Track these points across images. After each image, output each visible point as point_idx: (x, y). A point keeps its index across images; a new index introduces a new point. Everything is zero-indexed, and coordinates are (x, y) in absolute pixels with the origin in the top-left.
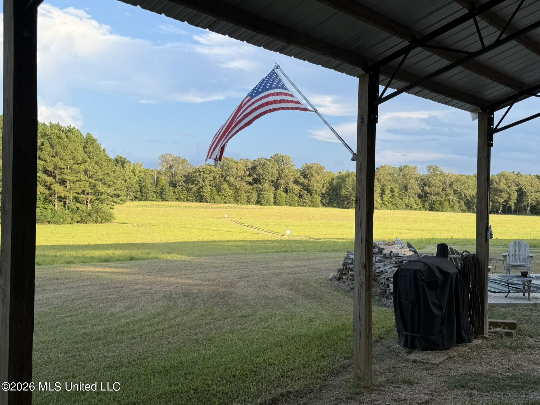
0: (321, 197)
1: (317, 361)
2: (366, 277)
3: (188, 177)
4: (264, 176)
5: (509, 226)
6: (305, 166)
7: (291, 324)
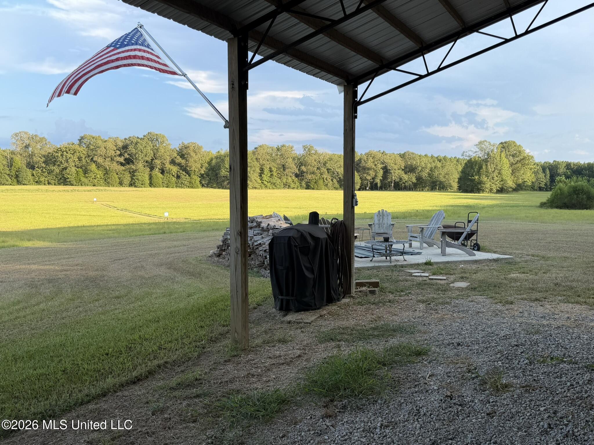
0: (200, 177)
1: (195, 332)
2: (241, 244)
3: (48, 158)
4: (137, 156)
5: (376, 201)
6: (181, 145)
7: (169, 300)
